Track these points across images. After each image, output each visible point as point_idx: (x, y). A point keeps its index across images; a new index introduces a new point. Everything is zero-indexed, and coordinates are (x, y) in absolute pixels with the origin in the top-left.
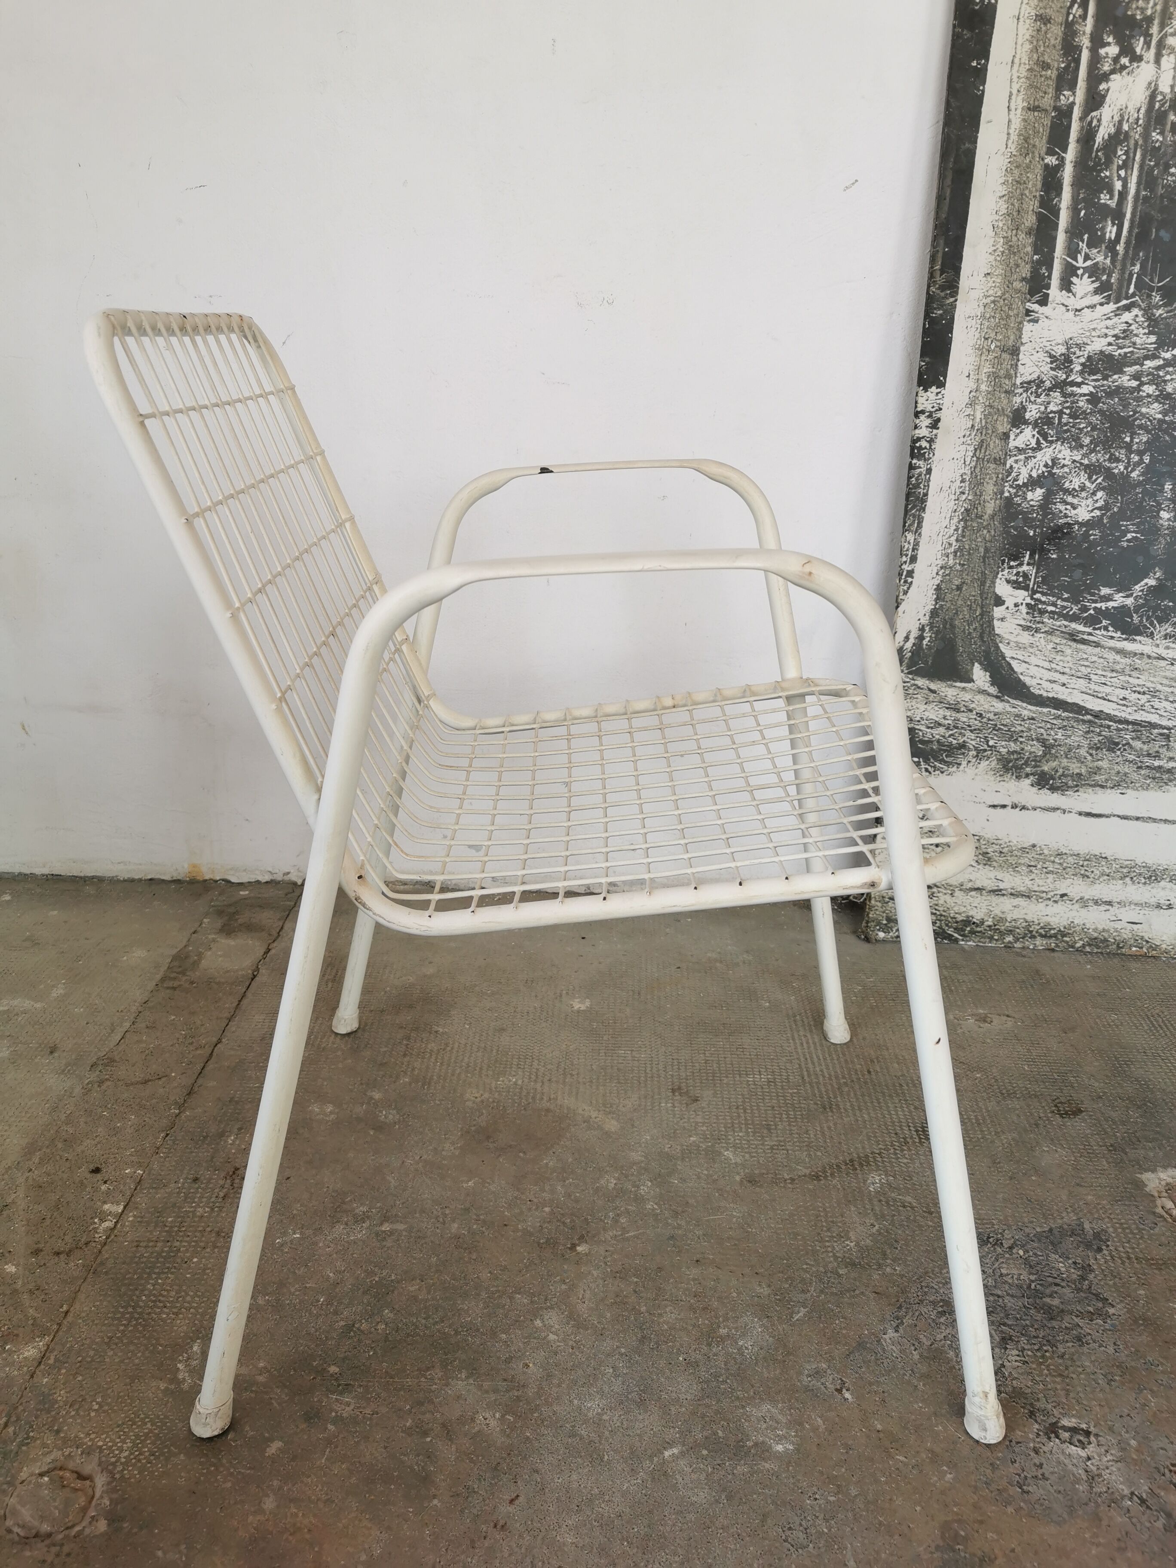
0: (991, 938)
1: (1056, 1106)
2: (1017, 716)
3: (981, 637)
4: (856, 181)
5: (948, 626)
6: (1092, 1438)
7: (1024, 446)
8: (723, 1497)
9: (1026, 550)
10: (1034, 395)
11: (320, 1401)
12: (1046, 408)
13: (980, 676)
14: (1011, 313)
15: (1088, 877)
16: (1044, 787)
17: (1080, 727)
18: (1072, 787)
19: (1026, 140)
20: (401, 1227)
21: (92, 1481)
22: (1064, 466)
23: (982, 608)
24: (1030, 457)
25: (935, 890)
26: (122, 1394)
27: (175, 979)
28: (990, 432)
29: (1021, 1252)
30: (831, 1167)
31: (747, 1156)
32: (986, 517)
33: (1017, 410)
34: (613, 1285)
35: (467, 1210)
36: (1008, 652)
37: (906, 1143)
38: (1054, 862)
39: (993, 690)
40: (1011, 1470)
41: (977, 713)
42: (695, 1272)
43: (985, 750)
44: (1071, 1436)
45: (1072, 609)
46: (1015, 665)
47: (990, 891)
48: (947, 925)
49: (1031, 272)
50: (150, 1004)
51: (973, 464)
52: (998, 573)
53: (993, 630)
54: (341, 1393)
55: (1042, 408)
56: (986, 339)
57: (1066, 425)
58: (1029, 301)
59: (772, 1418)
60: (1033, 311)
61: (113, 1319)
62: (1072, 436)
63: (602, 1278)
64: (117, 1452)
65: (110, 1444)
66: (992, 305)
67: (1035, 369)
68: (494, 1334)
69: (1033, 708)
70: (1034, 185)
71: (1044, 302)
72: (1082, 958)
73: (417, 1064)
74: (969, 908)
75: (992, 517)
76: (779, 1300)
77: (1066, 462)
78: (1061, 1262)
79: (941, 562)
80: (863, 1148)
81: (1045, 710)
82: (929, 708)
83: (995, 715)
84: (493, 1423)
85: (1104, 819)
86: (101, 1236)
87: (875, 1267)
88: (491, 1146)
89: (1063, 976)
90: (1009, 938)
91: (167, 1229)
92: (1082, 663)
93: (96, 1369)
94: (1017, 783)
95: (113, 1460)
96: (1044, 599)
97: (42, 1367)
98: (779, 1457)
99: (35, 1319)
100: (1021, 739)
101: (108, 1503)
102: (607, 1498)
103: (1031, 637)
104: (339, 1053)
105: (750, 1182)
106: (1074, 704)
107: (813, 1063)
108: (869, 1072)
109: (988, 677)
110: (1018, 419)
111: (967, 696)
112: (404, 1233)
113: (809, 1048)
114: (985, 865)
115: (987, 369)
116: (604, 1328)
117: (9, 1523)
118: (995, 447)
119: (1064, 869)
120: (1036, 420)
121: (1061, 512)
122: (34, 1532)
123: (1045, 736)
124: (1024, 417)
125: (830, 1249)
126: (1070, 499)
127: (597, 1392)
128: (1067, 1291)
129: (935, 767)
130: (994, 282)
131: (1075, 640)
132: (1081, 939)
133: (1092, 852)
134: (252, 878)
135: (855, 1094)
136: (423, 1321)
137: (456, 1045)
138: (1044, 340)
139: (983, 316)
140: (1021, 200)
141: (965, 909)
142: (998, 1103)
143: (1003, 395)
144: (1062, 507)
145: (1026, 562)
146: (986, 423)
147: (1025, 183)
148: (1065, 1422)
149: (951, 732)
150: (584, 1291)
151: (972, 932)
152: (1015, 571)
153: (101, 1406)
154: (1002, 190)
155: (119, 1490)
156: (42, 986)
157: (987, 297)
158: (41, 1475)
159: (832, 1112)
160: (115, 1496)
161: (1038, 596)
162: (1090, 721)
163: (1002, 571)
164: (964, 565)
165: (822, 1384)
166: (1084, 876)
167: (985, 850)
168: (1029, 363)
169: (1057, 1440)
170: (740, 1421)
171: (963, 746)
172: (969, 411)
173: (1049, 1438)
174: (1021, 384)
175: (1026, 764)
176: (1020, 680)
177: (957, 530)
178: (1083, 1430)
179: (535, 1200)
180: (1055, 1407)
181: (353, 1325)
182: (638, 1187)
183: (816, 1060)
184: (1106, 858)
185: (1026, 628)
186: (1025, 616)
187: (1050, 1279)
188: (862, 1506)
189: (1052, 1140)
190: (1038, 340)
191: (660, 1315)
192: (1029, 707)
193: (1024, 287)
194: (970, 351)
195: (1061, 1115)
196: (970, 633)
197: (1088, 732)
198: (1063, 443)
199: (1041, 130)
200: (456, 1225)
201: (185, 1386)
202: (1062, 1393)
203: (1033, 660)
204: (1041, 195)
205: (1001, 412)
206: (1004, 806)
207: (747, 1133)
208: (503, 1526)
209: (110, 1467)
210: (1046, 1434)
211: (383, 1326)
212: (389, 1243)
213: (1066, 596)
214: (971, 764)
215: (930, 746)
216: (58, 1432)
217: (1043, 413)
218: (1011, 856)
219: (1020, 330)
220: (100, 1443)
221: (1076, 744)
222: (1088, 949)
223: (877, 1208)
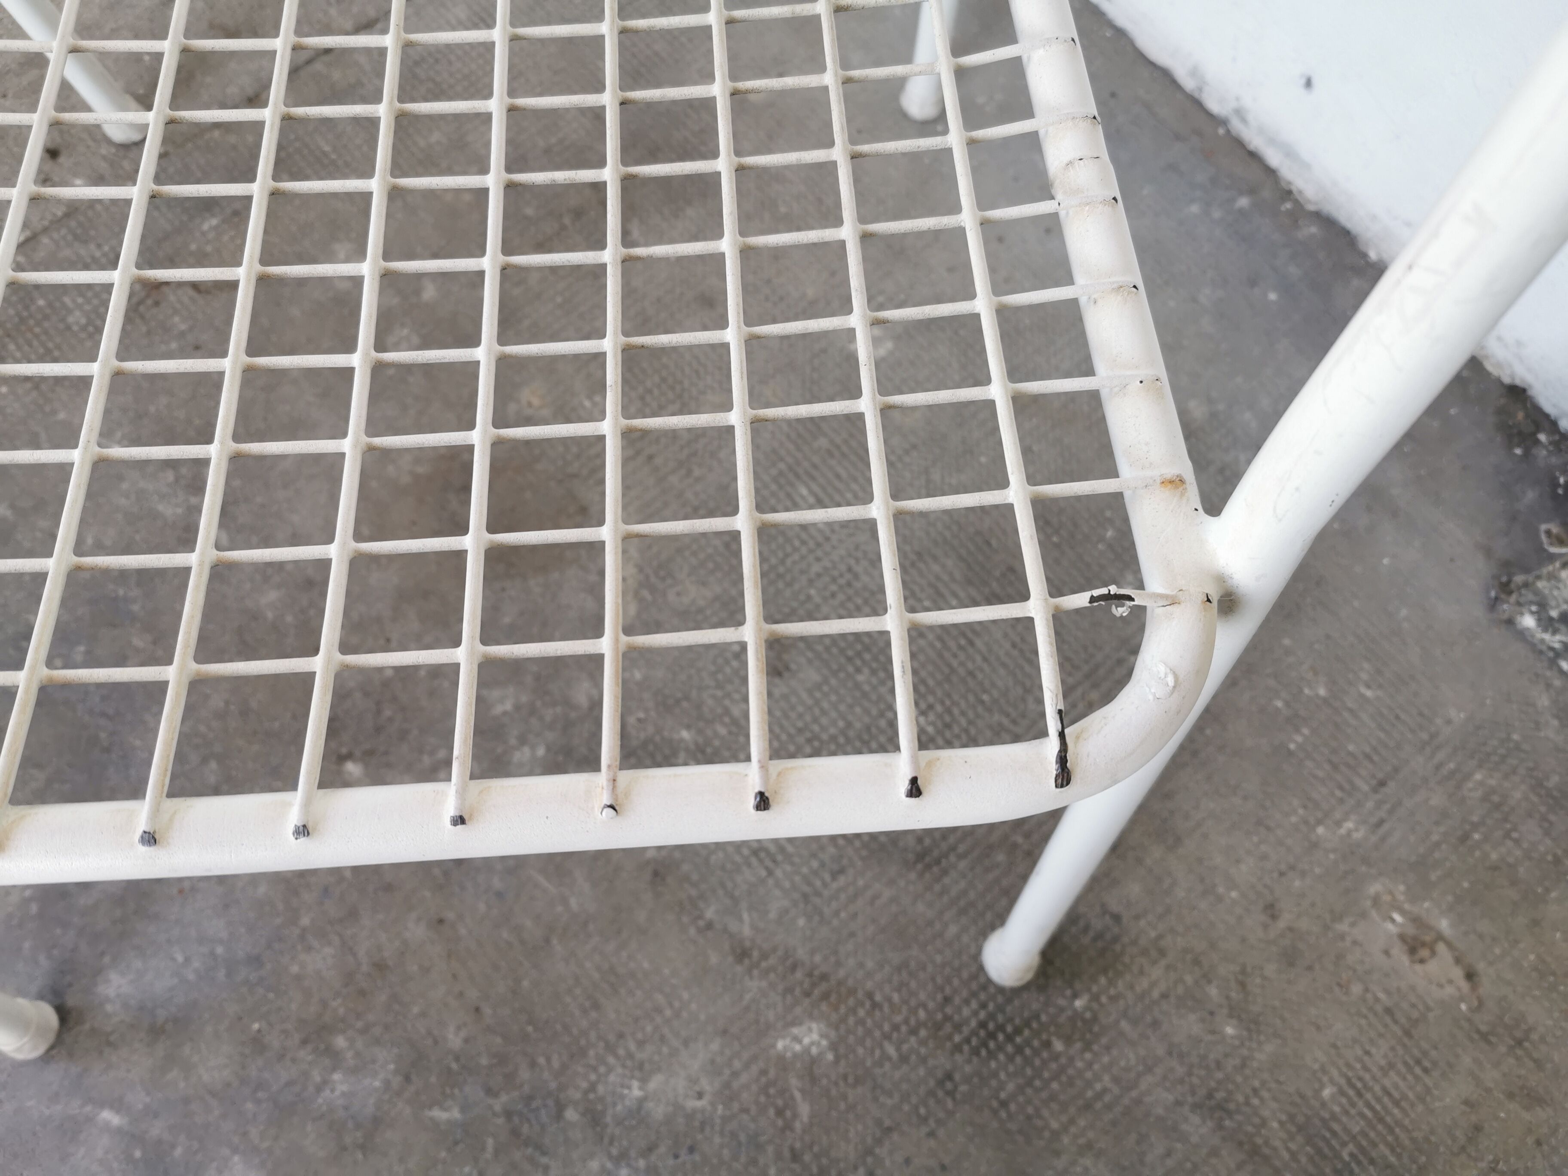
30: (785, 957)
37: (938, 1027)
105: (656, 874)
125: (602, 1069)
159: (921, 875)
223: (744, 1078)
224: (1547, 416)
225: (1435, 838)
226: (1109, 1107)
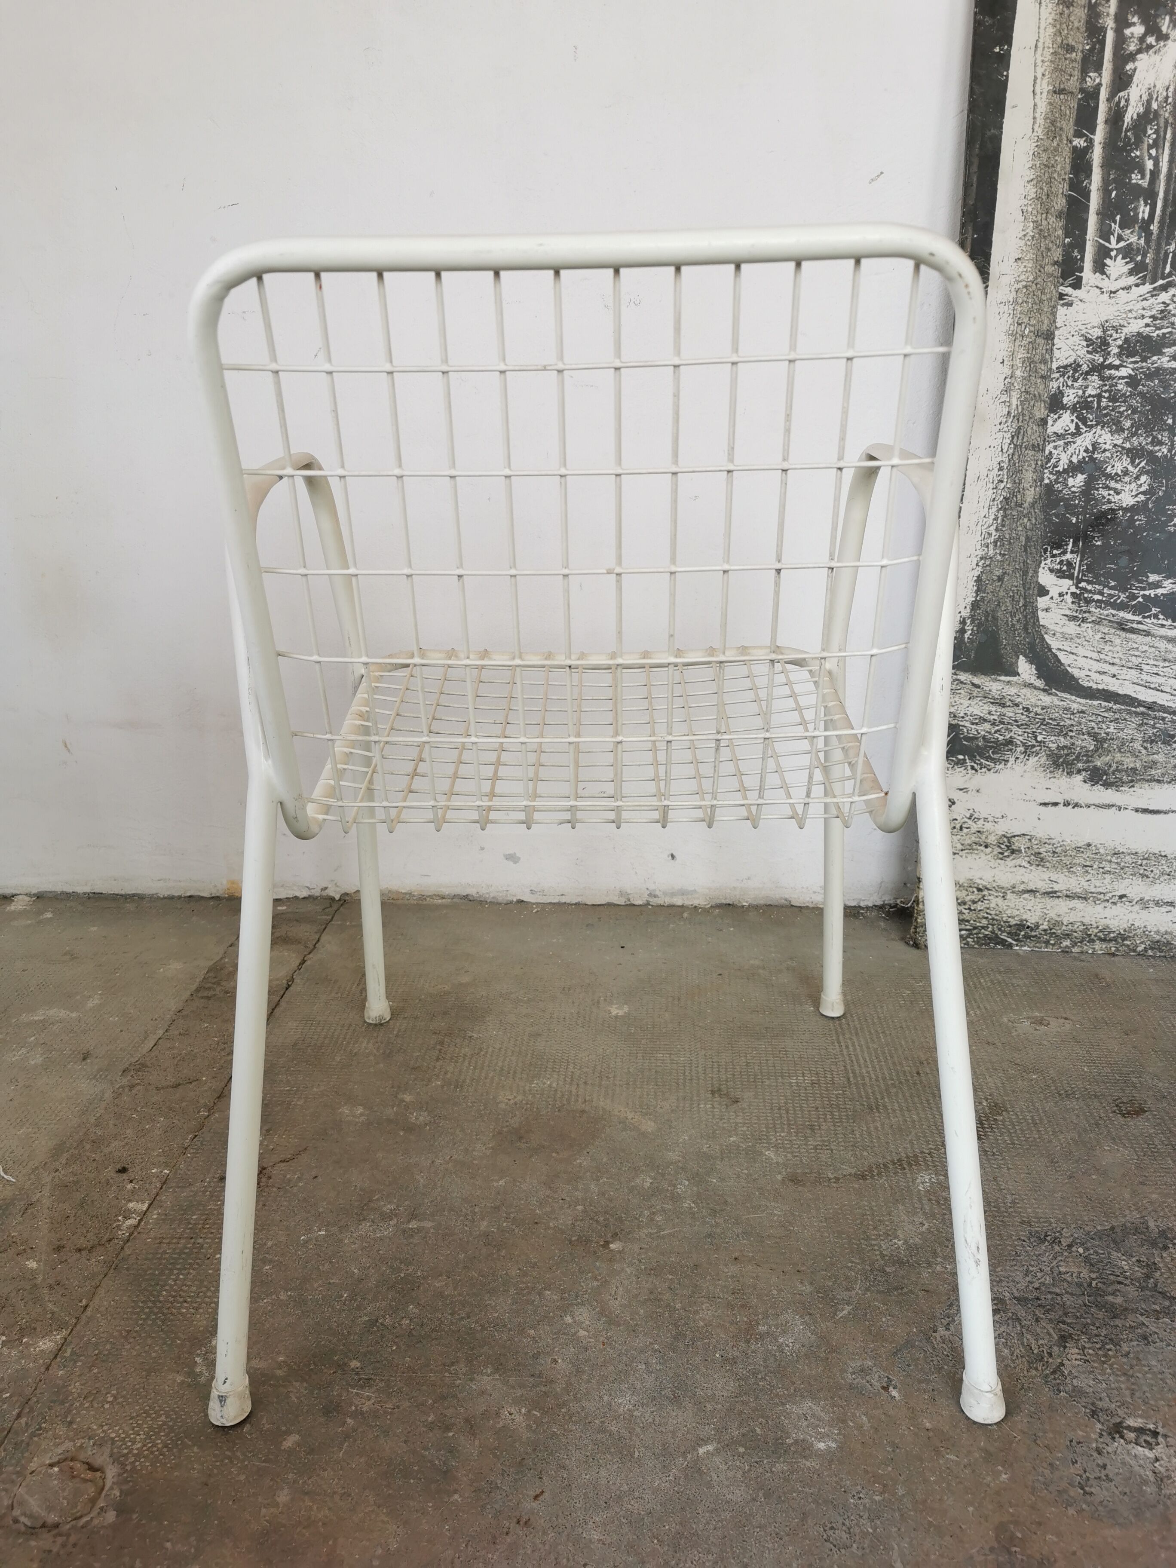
0: (1047, 943)
1: (1117, 1106)
2: (1065, 709)
3: (1025, 629)
4: (882, 173)
5: (990, 619)
6: (1160, 1439)
7: (1062, 431)
8: (761, 1495)
9: (1069, 538)
10: (1071, 379)
11: (340, 1395)
12: (1084, 392)
13: (1025, 669)
14: (1043, 297)
15: (1148, 877)
16: (1097, 783)
17: (1133, 720)
18: (1127, 783)
19: (1053, 123)
20: (428, 1224)
21: (103, 1472)
22: (1105, 450)
23: (1025, 599)
24: (1070, 442)
25: (986, 892)
26: (137, 1387)
27: (209, 989)
28: (1027, 418)
29: (1081, 1250)
30: (878, 1166)
31: (789, 1155)
32: (1026, 505)
33: (1055, 395)
34: (647, 1282)
35: (497, 1208)
36: (1054, 644)
38: (1110, 861)
39: (1040, 683)
40: (1072, 1471)
41: (1024, 708)
42: (733, 1269)
43: (1034, 746)
44: (1137, 1437)
45: (1119, 597)
46: (1061, 656)
47: (1044, 893)
48: (1000, 929)
49: (1063, 256)
50: (184, 1013)
51: (1011, 451)
52: (1040, 562)
53: (1038, 620)
54: (362, 1387)
55: (1080, 392)
56: (1019, 324)
57: (1105, 408)
58: (1062, 285)
59: (813, 1415)
60: (1067, 295)
61: (133, 1313)
62: (1112, 420)
63: (635, 1275)
64: (129, 1444)
65: (123, 1436)
66: (1025, 290)
67: (1071, 353)
68: (522, 1330)
69: (1083, 701)
70: (1063, 168)
71: (1077, 285)
72: (1144, 963)
73: (450, 1068)
74: (1022, 911)
75: (1032, 505)
76: (822, 1297)
77: (1107, 447)
78: (1124, 1260)
79: (980, 553)
80: (912, 1147)
81: (1096, 703)
82: (973, 704)
83: (1043, 709)
84: (519, 1418)
85: (1162, 816)
86: (123, 1233)
87: (924, 1265)
88: (523, 1146)
89: (1124, 980)
90: (1066, 943)
91: (190, 1226)
92: (1132, 653)
93: (112, 1362)
94: (1068, 780)
95: (126, 1451)
96: (1089, 587)
97: (58, 1359)
98: (819, 1454)
99: (53, 1313)
100: (1071, 734)
101: (118, 1494)
102: (636, 1494)
103: (1077, 628)
104: (372, 1058)
105: (792, 1181)
106: (1126, 695)
107: (860, 1066)
108: (918, 1073)
109: (1033, 670)
110: (1056, 404)
111: (1013, 691)
112: (432, 1230)
113: (855, 1050)
114: (1038, 865)
115: (1021, 354)
116: (636, 1325)
117: (16, 1512)
118: (1032, 432)
119: (1122, 869)
120: (1075, 405)
121: (1104, 497)
122: (41, 1523)
123: (1096, 730)
124: (1062, 402)
125: (876, 1248)
126: (1113, 484)
127: (629, 1389)
128: (1131, 1289)
129: (981, 764)
130: (1025, 267)
131: (1124, 630)
132: (1142, 943)
133: (1151, 851)
134: (290, 894)
135: (904, 1096)
136: (450, 1317)
137: (490, 1050)
138: (1079, 323)
139: (1015, 302)
140: (1050, 183)
141: (1018, 913)
142: (1056, 1103)
143: (1039, 381)
144: (1105, 493)
145: (1069, 550)
146: (1023, 409)
147: (1053, 166)
148: (1131, 1422)
149: (997, 728)
150: (617, 1287)
151: (1027, 937)
152: (1058, 560)
153: (115, 1398)
154: (1031, 175)
155: (129, 1481)
156: (78, 997)
157: (1018, 282)
158: (52, 1465)
159: (879, 1112)
160: (125, 1487)
161: (1083, 585)
162: (1143, 713)
163: (1045, 560)
164: (1004, 555)
165: (868, 1382)
166: (1143, 876)
167: (1037, 851)
168: (1065, 348)
169: (1122, 1441)
170: (779, 1418)
171: (1010, 742)
172: (1004, 398)
173: (1113, 1438)
174: (1057, 368)
175: (1078, 759)
176: (1067, 671)
177: (996, 519)
178: (1150, 1430)
179: (568, 1199)
180: (1119, 1407)
181: (377, 1321)
182: (675, 1186)
183: (862, 1061)
184: (1165, 856)
185: (1073, 618)
186: (1071, 606)
187: (1112, 1277)
188: (910, 1506)
189: (1114, 1139)
190: (1073, 324)
191: (696, 1312)
192: (1079, 700)
193: (1056, 271)
194: (1004, 337)
195: (1123, 1115)
196: (1013, 625)
197: (1141, 725)
198: (1103, 427)
199: (1068, 112)
200: (485, 1223)
201: (203, 1379)
202: (1127, 1393)
203: (1081, 651)
204: (1070, 178)
205: (1038, 398)
206: (1056, 804)
207: (789, 1133)
208: (526, 1523)
209: (122, 1459)
210: (1110, 1434)
211: (408, 1322)
212: (416, 1240)
213: (1113, 583)
214: (1019, 761)
215: (975, 742)
216: (71, 1423)
217: (1082, 397)
218: (1065, 856)
219: (1054, 314)
220: (113, 1435)
221: (1129, 737)
222: (1150, 953)
223: (927, 1208)
224: (855, 906)
225: (998, 999)
226: (1041, 1119)
